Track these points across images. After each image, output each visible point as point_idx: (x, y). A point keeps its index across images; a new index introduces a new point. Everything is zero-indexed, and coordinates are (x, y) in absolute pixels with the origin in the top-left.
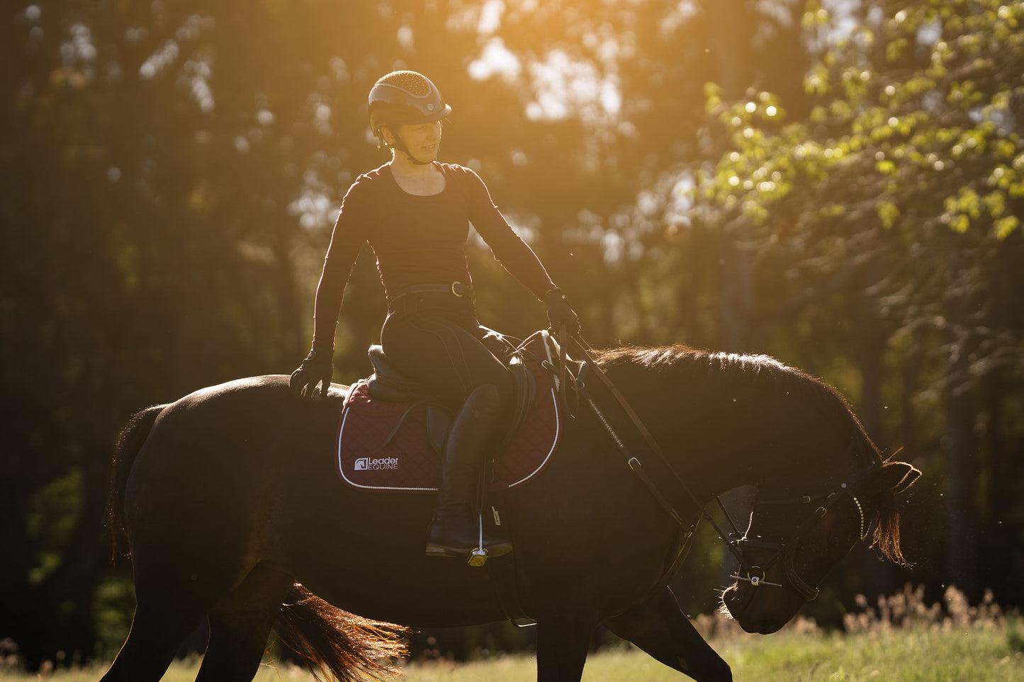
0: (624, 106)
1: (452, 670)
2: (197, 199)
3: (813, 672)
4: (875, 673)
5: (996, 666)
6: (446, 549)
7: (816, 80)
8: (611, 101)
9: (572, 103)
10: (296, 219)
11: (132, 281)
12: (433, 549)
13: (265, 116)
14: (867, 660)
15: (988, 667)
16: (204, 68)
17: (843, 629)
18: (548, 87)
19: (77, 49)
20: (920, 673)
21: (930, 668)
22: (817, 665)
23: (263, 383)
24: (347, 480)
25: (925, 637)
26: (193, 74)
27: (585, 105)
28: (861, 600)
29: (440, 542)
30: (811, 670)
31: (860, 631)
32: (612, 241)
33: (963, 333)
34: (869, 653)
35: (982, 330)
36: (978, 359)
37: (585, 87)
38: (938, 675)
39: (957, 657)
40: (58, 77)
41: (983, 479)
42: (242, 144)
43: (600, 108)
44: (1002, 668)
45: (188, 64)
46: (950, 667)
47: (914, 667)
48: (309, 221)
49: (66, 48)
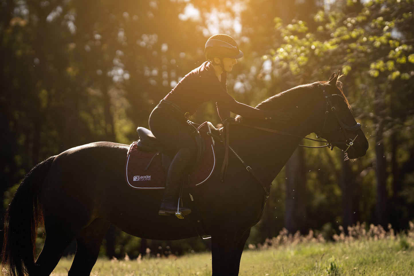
0: (243, 30)
1: (176, 259)
2: (70, 70)
3: (322, 258)
4: (347, 258)
5: (396, 254)
6: (165, 212)
7: (319, 17)
8: (238, 28)
9: (222, 29)
10: (111, 78)
11: (44, 105)
12: (161, 212)
13: (98, 36)
14: (344, 253)
15: (393, 255)
16: (72, 17)
17: (334, 241)
18: (212, 23)
19: (21, 11)
20: (365, 258)
21: (369, 256)
22: (323, 255)
23: (96, 146)
24: (130, 185)
25: (367, 243)
26: (68, 20)
27: (227, 30)
28: (341, 228)
29: (163, 209)
30: (321, 257)
31: (341, 241)
32: (238, 85)
33: (381, 120)
34: (345, 249)
35: (389, 118)
36: (387, 130)
37: (227, 23)
38: (373, 258)
39: (380, 251)
40: (13, 22)
41: (390, 180)
42: (88, 48)
43: (232, 31)
44: (398, 255)
45: (66, 16)
46: (377, 255)
47: (363, 255)
48: (116, 79)
49: (17, 10)
